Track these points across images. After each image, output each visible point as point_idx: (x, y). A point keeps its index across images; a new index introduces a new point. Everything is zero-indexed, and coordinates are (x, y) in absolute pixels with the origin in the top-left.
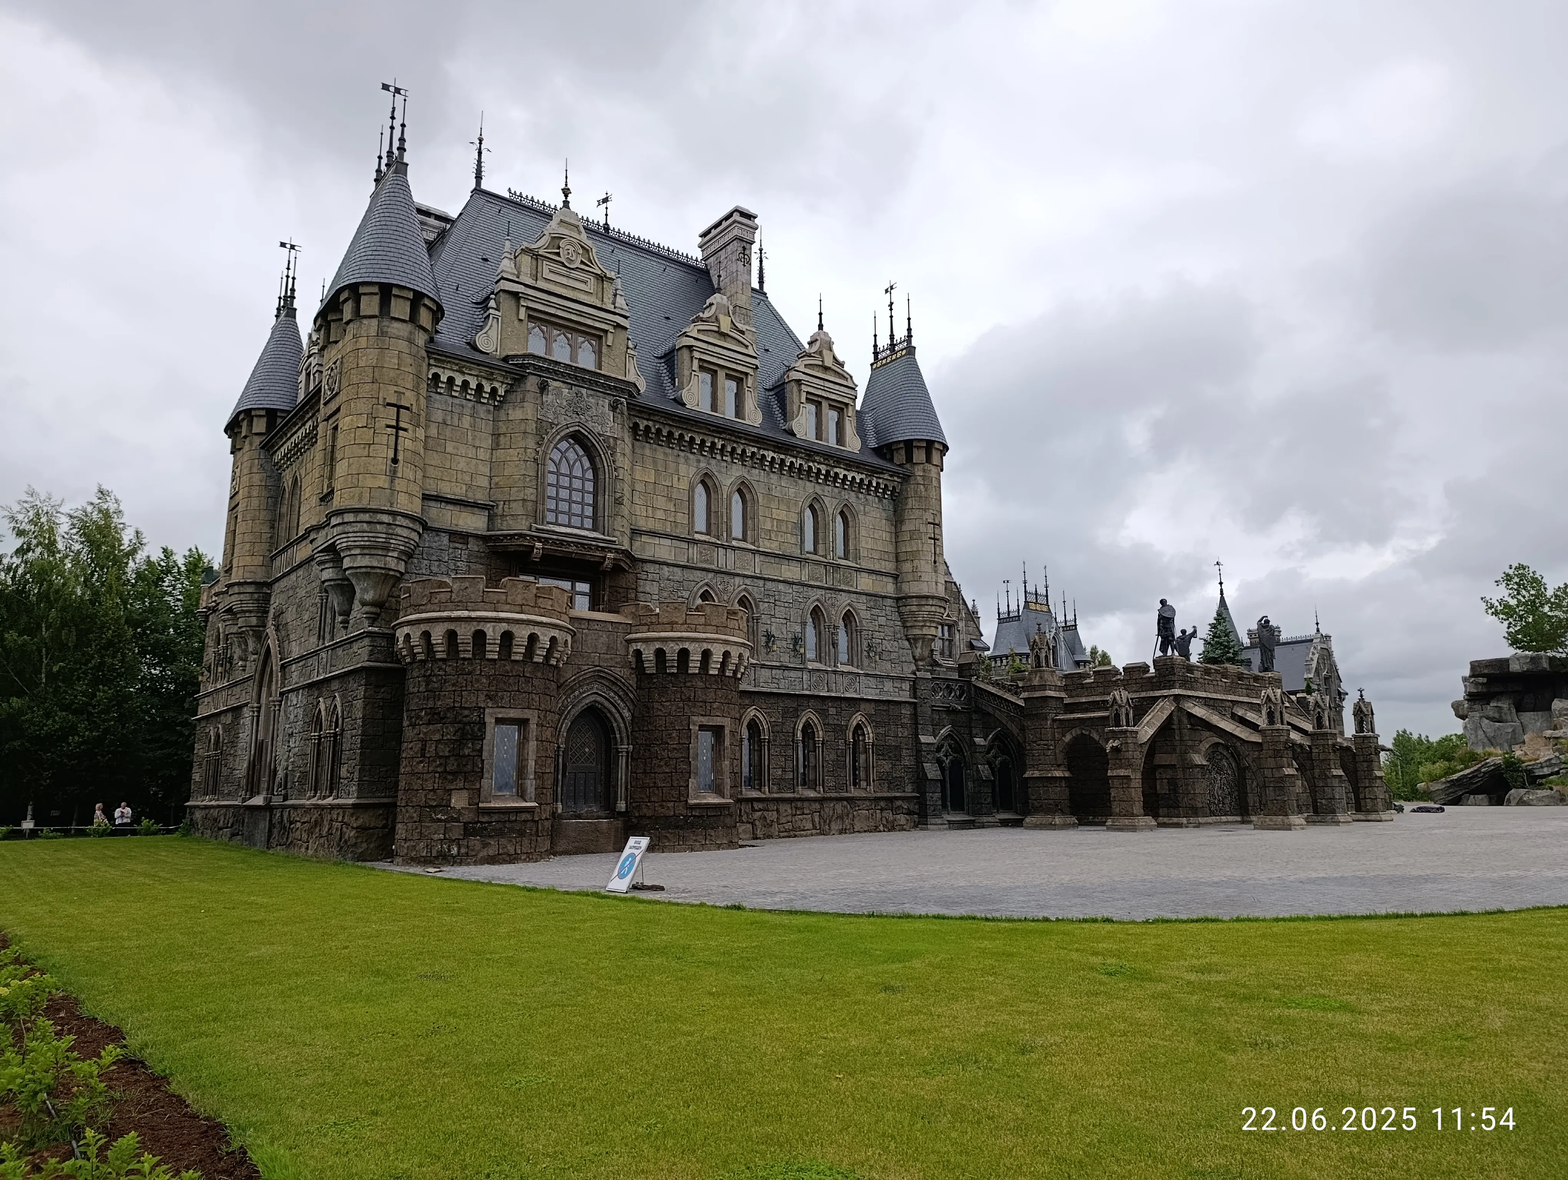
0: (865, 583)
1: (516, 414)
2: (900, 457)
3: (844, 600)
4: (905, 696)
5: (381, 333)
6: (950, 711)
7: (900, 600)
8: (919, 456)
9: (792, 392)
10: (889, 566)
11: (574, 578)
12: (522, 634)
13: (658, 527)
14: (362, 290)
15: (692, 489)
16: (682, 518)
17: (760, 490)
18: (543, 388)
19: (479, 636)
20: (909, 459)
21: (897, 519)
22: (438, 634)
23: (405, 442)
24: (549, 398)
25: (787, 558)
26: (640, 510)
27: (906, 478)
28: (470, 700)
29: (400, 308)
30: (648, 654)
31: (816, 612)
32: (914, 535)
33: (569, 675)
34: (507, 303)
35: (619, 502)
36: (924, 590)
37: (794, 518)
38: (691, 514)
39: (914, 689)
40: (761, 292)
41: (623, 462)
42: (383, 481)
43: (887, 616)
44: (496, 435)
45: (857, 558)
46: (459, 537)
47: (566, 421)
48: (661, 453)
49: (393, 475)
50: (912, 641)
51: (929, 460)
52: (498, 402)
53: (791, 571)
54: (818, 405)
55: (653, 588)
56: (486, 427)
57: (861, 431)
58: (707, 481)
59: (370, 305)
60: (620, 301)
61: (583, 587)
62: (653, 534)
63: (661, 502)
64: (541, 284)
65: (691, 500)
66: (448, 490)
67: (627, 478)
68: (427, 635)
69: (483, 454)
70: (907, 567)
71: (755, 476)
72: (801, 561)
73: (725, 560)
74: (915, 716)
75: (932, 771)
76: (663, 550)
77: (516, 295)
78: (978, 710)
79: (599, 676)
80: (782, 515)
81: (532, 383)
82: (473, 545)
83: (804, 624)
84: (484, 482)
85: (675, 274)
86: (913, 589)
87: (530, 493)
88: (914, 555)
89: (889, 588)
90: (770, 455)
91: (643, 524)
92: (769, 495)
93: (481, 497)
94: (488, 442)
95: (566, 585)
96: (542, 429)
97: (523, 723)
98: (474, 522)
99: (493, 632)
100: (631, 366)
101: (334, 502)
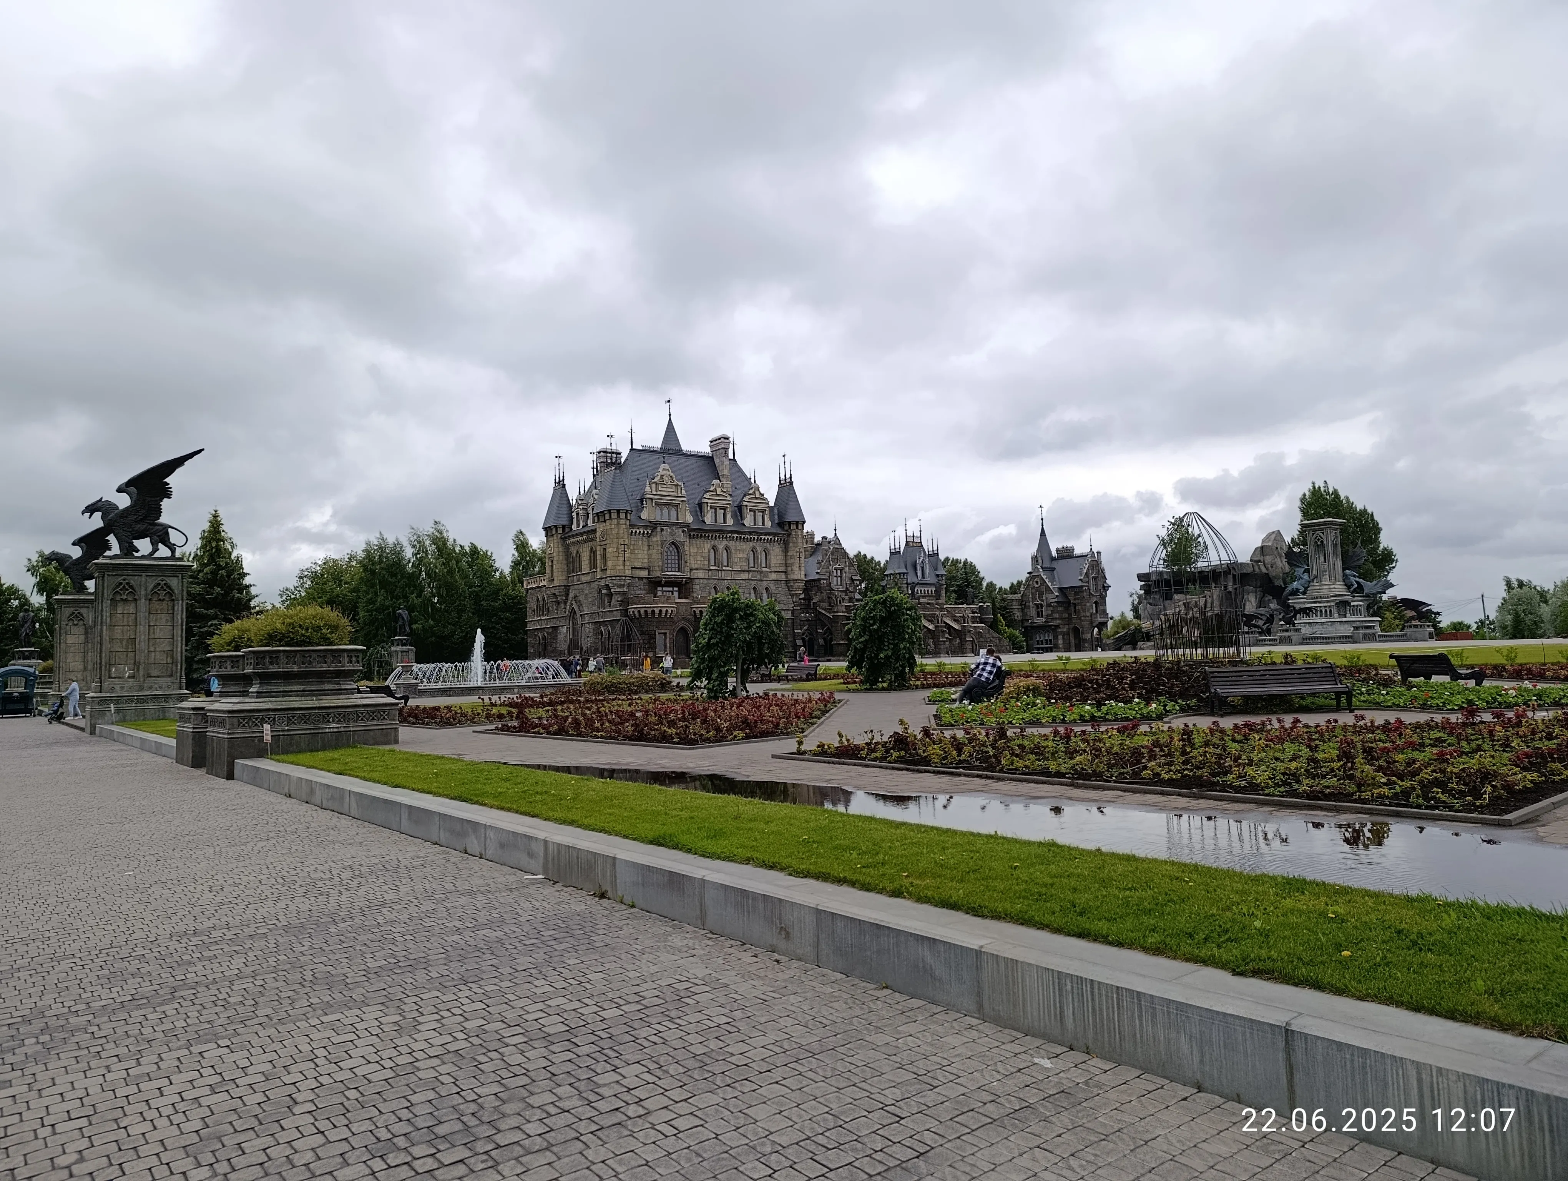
0: (773, 576)
1: (654, 539)
2: (786, 528)
3: (765, 584)
4: (790, 616)
5: (618, 523)
6: (808, 620)
7: (787, 581)
8: (793, 527)
9: (744, 510)
10: (783, 569)
11: (673, 587)
12: (664, 610)
13: (698, 566)
14: (612, 511)
15: (709, 552)
16: (706, 562)
17: (733, 548)
18: (662, 530)
19: (653, 611)
20: (790, 527)
21: (786, 551)
22: (642, 611)
23: (627, 555)
24: (664, 533)
25: (744, 571)
26: (692, 562)
27: (789, 535)
28: (651, 628)
29: (622, 516)
30: (697, 612)
31: (754, 588)
32: (792, 557)
33: (675, 619)
34: (649, 502)
35: (686, 562)
36: (795, 577)
37: (745, 556)
38: (709, 561)
39: (793, 613)
40: (734, 460)
41: (687, 548)
42: (622, 567)
43: (782, 587)
44: (649, 546)
45: (770, 568)
46: (641, 579)
47: (670, 539)
48: (698, 541)
49: (624, 565)
50: (792, 596)
51: (797, 528)
52: (649, 536)
53: (745, 576)
54: (755, 512)
55: (697, 587)
56: (646, 543)
57: (771, 519)
58: (714, 548)
59: (614, 515)
60: (683, 491)
61: (676, 589)
62: (697, 569)
63: (699, 558)
64: (659, 493)
65: (709, 555)
66: (637, 565)
67: (687, 553)
68: (639, 612)
69: (646, 552)
70: (789, 569)
71: (731, 544)
72: (749, 571)
73: (721, 575)
74: (793, 623)
75: (799, 642)
76: (700, 574)
77: (652, 499)
78: (820, 620)
79: (683, 619)
80: (741, 556)
81: (659, 529)
82: (645, 580)
83: (750, 594)
84: (646, 561)
85: (701, 462)
86: (791, 577)
87: (660, 564)
88: (792, 565)
89: (783, 577)
90: (736, 536)
91: (694, 567)
92: (736, 549)
93: (646, 565)
94: (646, 548)
95: (671, 589)
96: (663, 543)
97: (665, 634)
98: (644, 574)
99: (657, 610)
100: (688, 513)
101: (609, 573)
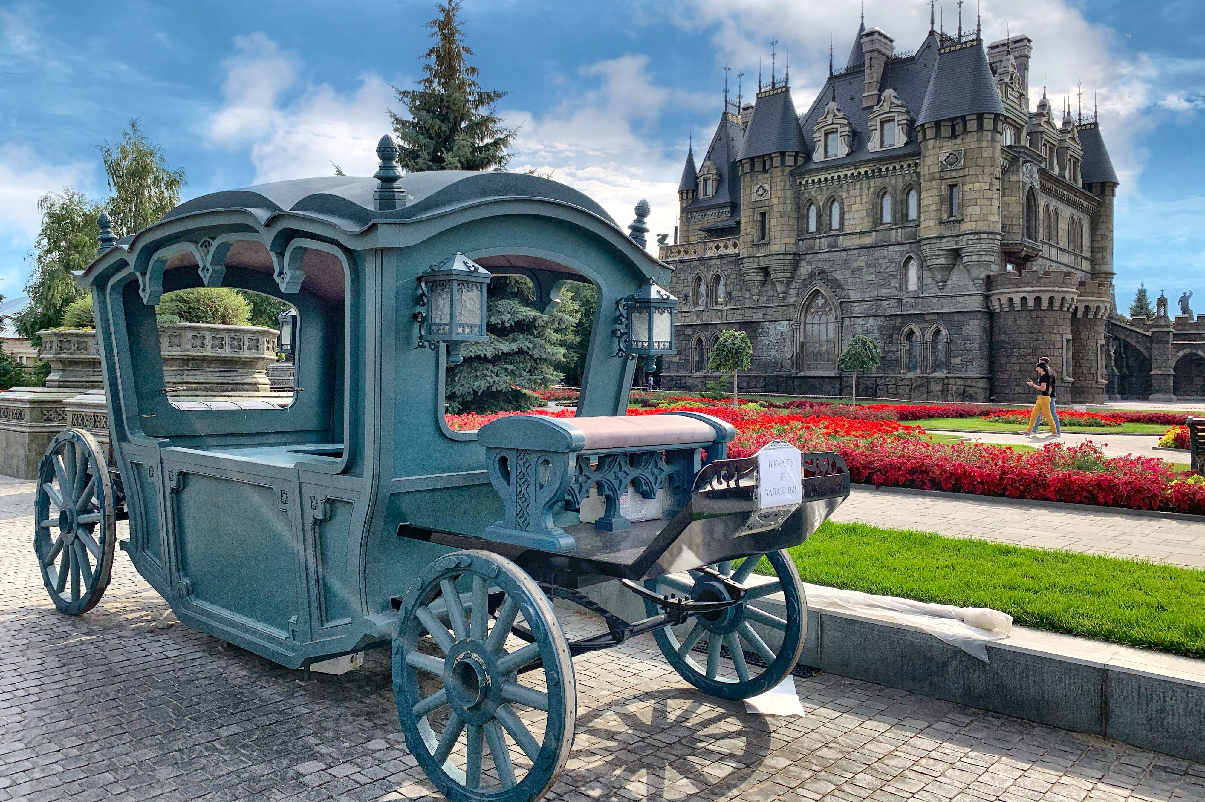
1: (1013, 178)
2: (1097, 191)
5: (993, 139)
10: (1089, 255)
14: (985, 116)
15: (1044, 213)
17: (1060, 212)
18: (1023, 163)
19: (1063, 300)
21: (1093, 228)
22: (1046, 298)
24: (1024, 169)
25: (1065, 251)
28: (1056, 330)
29: (1000, 126)
37: (1068, 227)
38: (1043, 228)
42: (996, 218)
44: (1003, 189)
45: (1082, 251)
47: (1029, 181)
49: (997, 215)
52: (1005, 171)
53: (1066, 259)
58: (1047, 208)
59: (988, 124)
64: (1008, 101)
65: (1043, 219)
68: (1038, 298)
70: (1098, 256)
71: (1058, 204)
72: (1068, 252)
73: (1052, 253)
80: (1064, 227)
81: (1021, 161)
87: (1022, 221)
88: (1103, 249)
92: (1062, 215)
96: (1024, 185)
100: (1026, 145)
101: (967, 226)
